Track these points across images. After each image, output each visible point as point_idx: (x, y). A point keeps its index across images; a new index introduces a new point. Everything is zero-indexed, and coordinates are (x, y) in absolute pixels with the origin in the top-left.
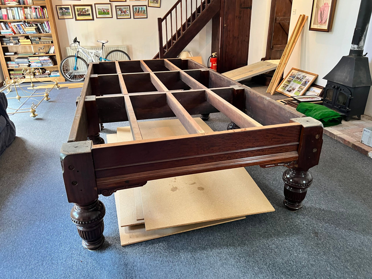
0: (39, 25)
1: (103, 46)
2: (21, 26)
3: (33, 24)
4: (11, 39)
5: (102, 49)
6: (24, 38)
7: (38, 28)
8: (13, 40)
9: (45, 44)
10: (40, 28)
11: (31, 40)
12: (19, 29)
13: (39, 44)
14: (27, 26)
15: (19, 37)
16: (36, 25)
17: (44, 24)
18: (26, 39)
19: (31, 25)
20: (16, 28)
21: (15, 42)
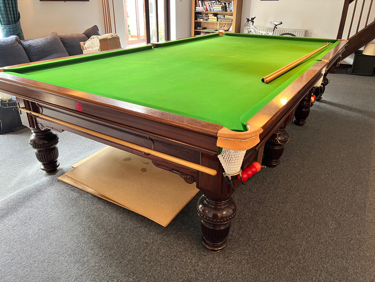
0: (227, 4)
1: (275, 28)
2: (213, 4)
3: (223, 3)
4: (203, 15)
5: (274, 31)
6: (213, 15)
7: (226, 7)
8: (205, 17)
9: (226, 22)
10: (227, 7)
11: (217, 18)
12: (211, 7)
13: (222, 21)
14: (218, 4)
15: (209, 14)
16: (225, 4)
17: (231, 3)
18: (214, 16)
19: (221, 3)
20: (209, 6)
21: (206, 18)
